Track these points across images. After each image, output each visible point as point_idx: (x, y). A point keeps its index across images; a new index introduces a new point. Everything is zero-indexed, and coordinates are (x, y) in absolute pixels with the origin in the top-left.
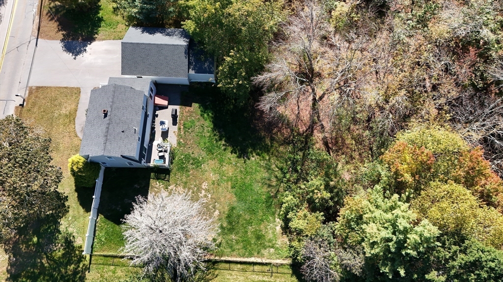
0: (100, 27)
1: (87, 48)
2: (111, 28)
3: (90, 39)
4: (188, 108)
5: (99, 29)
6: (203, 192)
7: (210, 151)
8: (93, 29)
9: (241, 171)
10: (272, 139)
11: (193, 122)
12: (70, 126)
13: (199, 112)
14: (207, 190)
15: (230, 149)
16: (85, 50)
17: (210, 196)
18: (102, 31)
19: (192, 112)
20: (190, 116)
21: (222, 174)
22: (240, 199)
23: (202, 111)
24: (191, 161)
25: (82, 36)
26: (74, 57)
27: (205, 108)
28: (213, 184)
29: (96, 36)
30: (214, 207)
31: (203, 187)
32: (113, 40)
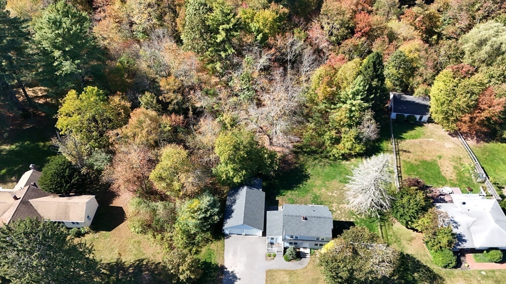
0: (211, 263)
1: (230, 271)
2: (213, 253)
3: (222, 269)
4: (279, 202)
5: (213, 263)
6: (334, 195)
7: (307, 191)
8: (212, 268)
9: (318, 177)
10: (296, 163)
11: (289, 199)
12: (299, 273)
13: (282, 197)
14: (332, 193)
15: (305, 182)
16: (232, 272)
17: (336, 192)
18: (216, 260)
19: (282, 200)
20: (285, 200)
21: (321, 186)
22: (334, 178)
23: (281, 195)
24: (316, 200)
25: (219, 275)
26: (238, 280)
27: (279, 194)
28: (328, 190)
29: (219, 265)
30: (342, 190)
31: (331, 194)
32: (224, 251)
